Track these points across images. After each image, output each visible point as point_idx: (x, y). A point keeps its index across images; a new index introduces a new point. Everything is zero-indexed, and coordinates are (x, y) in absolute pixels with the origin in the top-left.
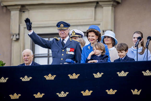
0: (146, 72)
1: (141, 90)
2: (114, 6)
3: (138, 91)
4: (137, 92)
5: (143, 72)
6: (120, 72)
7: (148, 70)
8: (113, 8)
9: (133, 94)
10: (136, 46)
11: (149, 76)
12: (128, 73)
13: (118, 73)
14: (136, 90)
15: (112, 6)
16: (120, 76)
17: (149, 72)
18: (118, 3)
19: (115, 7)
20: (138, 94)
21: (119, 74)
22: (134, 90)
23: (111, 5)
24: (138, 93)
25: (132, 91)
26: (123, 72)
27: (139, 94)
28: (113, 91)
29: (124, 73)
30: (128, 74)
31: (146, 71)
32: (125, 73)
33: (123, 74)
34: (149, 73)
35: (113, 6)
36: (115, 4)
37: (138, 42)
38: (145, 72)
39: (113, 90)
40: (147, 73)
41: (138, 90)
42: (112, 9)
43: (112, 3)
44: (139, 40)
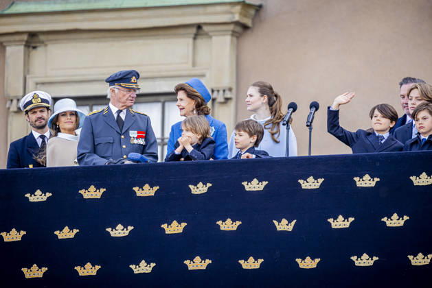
0: (307, 182)
1: (295, 221)
2: (238, 35)
3: (290, 224)
4: (288, 225)
5: (301, 181)
6: (250, 181)
7: (311, 178)
8: (235, 39)
9: (278, 229)
10: (285, 123)
11: (314, 189)
12: (267, 182)
13: (245, 183)
14: (284, 221)
15: (232, 35)
16: (248, 190)
17: (313, 180)
18: (245, 27)
19: (238, 38)
22: (279, 221)
23: (230, 33)
24: (290, 228)
25: (275, 222)
26: (255, 181)
27: (290, 230)
28: (232, 224)
29: (258, 184)
30: (267, 185)
31: (308, 180)
32: (260, 183)
33: (255, 185)
34: (314, 184)
35: (234, 33)
36: (238, 29)
37: (289, 114)
38: (305, 182)
39: (233, 222)
40: (309, 184)
41: (290, 222)
42: (232, 41)
43: (231, 27)
44: (291, 110)
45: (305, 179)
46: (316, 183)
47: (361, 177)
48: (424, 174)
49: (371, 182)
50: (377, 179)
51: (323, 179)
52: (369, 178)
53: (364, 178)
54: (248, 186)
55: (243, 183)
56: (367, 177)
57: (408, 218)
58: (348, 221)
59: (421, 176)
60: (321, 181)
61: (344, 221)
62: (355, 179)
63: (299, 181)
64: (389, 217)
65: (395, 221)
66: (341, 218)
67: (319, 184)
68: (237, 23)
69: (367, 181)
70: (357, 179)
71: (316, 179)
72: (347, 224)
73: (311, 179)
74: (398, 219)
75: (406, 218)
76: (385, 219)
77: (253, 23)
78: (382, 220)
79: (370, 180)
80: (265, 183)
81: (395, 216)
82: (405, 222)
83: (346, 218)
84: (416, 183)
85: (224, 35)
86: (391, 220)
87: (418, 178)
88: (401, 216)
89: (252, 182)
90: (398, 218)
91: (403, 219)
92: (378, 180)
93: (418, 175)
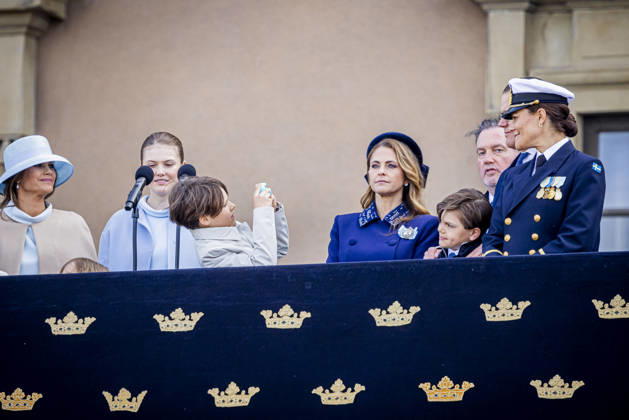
0: (170, 319)
1: (144, 393)
2: (38, 34)
3: (134, 399)
4: (130, 400)
5: (159, 318)
6: (60, 316)
7: (179, 311)
8: (33, 42)
9: (112, 409)
10: (130, 205)
11: (183, 333)
12: (94, 319)
13: (51, 321)
14: (124, 393)
15: (28, 34)
16: (56, 333)
17: (183, 315)
18: (53, 20)
19: (38, 39)
20: (132, 410)
21: (56, 323)
22: (115, 393)
23: (24, 30)
24: (135, 406)
25: (107, 395)
26: (71, 316)
27: (135, 410)
28: (25, 398)
29: (77, 322)
30: (93, 323)
31: (172, 315)
32: (81, 321)
33: (71, 325)
34: (184, 323)
35: (31, 32)
36: (40, 23)
37: (138, 189)
38: (167, 318)
39: (26, 395)
40: (174, 322)
41: (135, 394)
42: (27, 46)
43: (26, 19)
44: (143, 180)
45: (167, 314)
46: (187, 322)
47: (276, 310)
48: (396, 304)
49: (295, 319)
50: (305, 315)
51: (201, 314)
52: (291, 312)
53: (281, 312)
54: (58, 327)
55: (47, 321)
56: (286, 310)
57: (363, 388)
58: (247, 393)
59: (390, 309)
60: (197, 316)
61: (239, 393)
62: (263, 313)
63: (156, 317)
64: (327, 386)
65: (338, 394)
66: (233, 387)
67: (193, 324)
68: (38, 12)
69: (286, 319)
70: (267, 314)
71: (187, 312)
72: (244, 400)
73: (178, 313)
74: (344, 391)
75: (359, 388)
76: (318, 391)
77: (68, 11)
78: (314, 391)
79: (292, 316)
80: (89, 320)
81: (338, 385)
82: (357, 396)
83: (244, 387)
84: (380, 322)
85: (12, 34)
86: (331, 392)
87: (384, 312)
88: (349, 384)
89: (65, 319)
90: (344, 387)
91: (353, 391)
92: (309, 315)
93: (384, 307)
